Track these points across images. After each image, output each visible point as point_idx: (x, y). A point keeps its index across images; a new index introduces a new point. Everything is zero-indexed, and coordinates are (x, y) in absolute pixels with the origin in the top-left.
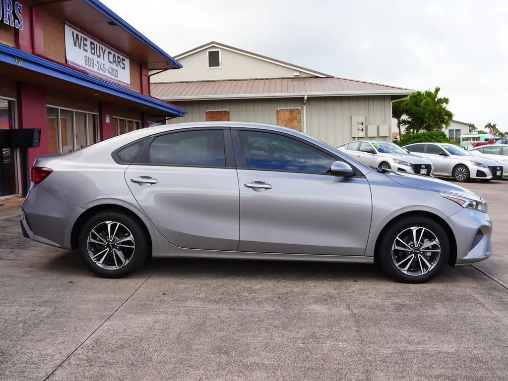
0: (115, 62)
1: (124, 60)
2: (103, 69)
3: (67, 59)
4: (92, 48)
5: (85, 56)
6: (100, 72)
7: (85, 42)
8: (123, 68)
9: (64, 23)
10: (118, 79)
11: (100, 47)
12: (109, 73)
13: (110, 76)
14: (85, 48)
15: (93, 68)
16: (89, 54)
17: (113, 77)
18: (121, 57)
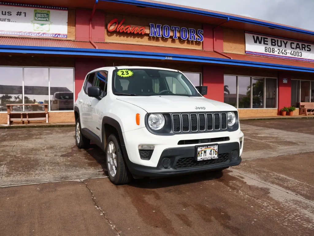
0: (299, 48)
1: (310, 46)
2: (284, 53)
3: (246, 50)
4: (272, 42)
5: (265, 47)
6: (281, 54)
7: (265, 40)
8: (308, 50)
9: (245, 32)
10: (302, 57)
11: (281, 41)
12: (292, 54)
13: (293, 56)
14: (266, 42)
15: (274, 53)
16: (269, 46)
17: (296, 57)
18: (306, 44)
